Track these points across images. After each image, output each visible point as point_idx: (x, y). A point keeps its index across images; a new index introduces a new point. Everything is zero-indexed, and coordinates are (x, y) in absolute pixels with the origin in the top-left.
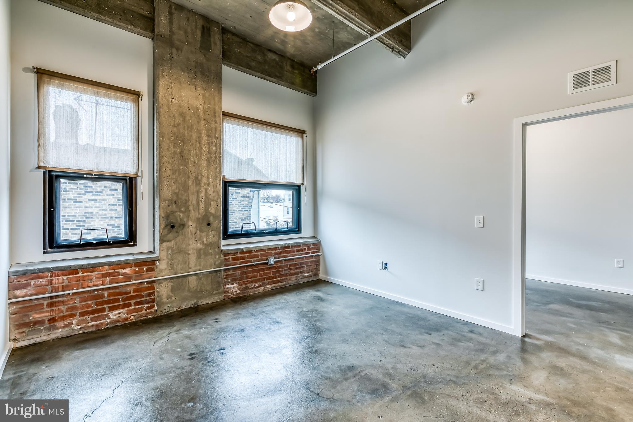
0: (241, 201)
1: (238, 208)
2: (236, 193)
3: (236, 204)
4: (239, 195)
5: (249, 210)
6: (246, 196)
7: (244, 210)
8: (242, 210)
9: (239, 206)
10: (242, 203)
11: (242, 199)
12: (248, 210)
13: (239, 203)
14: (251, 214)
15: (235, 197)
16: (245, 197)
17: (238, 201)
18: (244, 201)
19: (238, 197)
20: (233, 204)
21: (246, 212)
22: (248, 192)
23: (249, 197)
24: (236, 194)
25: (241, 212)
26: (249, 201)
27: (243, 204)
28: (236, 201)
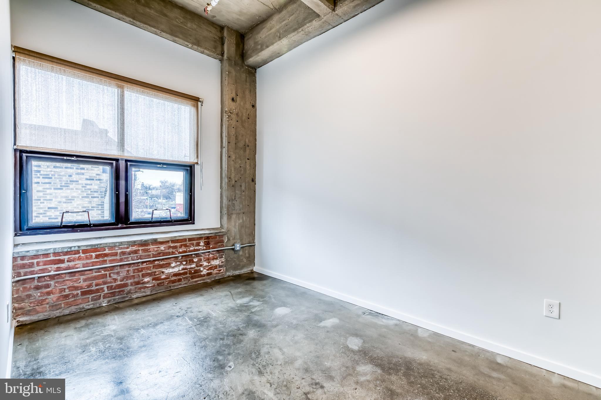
0: (86, 184)
1: (80, 194)
2: (78, 174)
3: (77, 189)
4: (82, 176)
5: (100, 196)
6: (95, 179)
7: (92, 197)
8: (88, 197)
9: (83, 192)
10: (88, 187)
11: (89, 182)
12: (98, 197)
13: (83, 187)
14: (103, 202)
15: (75, 179)
16: (93, 180)
17: (81, 184)
18: (92, 184)
19: (80, 179)
20: (72, 189)
21: (95, 199)
22: (99, 172)
23: (99, 180)
24: (77, 176)
25: (86, 199)
26: (99, 185)
27: (90, 189)
28: (78, 184)
